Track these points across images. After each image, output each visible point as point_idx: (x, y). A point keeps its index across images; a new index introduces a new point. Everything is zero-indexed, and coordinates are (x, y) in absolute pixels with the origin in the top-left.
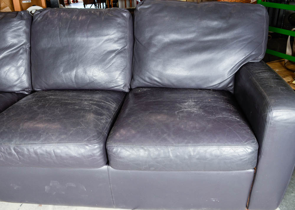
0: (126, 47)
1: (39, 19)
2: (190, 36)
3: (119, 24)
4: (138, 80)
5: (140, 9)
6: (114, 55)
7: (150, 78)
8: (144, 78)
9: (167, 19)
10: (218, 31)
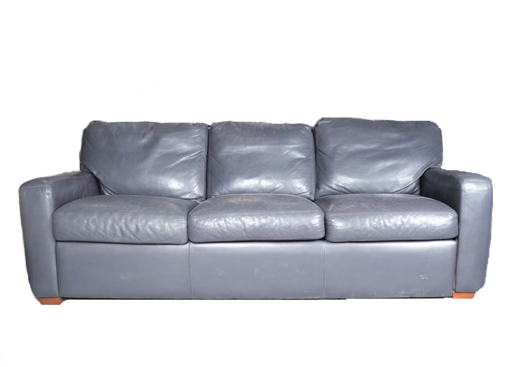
0: (310, 157)
1: (220, 129)
2: (372, 147)
3: (304, 135)
4: (324, 189)
5: (321, 124)
6: (300, 162)
7: (337, 185)
8: (330, 185)
9: (350, 131)
10: (400, 141)
